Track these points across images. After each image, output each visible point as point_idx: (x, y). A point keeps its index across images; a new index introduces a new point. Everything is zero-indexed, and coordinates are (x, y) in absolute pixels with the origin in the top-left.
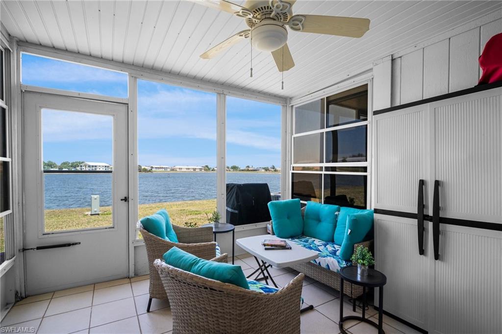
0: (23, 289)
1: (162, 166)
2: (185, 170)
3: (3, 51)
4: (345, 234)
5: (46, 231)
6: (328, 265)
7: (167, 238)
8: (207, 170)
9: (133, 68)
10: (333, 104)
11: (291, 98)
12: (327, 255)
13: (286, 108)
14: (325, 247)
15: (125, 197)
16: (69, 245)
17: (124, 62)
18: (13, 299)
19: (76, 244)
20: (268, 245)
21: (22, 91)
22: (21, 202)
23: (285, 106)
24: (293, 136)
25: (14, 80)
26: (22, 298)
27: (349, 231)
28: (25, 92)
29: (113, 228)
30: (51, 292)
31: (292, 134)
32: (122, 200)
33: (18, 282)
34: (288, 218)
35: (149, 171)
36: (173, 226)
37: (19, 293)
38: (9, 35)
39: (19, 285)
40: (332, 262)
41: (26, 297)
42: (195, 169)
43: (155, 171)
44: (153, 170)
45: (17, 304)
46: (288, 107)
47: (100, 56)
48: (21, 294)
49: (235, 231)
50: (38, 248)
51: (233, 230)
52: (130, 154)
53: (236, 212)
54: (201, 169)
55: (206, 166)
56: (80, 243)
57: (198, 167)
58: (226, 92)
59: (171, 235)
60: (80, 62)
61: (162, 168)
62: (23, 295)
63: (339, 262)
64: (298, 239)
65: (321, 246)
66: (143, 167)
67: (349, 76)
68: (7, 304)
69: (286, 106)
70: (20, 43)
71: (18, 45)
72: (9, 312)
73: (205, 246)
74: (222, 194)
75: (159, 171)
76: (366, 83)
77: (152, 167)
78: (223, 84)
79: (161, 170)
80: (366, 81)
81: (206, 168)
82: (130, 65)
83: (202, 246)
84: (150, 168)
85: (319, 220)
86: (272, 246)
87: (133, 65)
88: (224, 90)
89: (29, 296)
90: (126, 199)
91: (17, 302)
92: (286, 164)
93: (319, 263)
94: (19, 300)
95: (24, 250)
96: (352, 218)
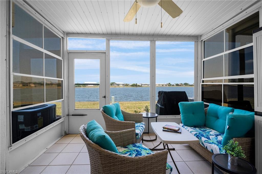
0: (68, 131)
1: (146, 84)
2: (158, 86)
3: (61, 38)
4: (226, 129)
5: (76, 109)
6: (212, 150)
7: (115, 117)
8: (169, 85)
9: (108, 35)
10: (238, 34)
11: (201, 36)
12: (213, 143)
13: (198, 43)
14: (216, 137)
15: (105, 96)
16: (83, 115)
17: (104, 33)
18: (64, 134)
19: (86, 115)
20: (166, 128)
21: (68, 53)
22: (67, 96)
23: (196, 42)
24: (202, 61)
25: (65, 49)
26: (67, 134)
27: (228, 127)
28: (69, 53)
29: (100, 110)
30: (76, 134)
31: (202, 59)
32: (103, 97)
33: (66, 127)
34: (193, 114)
35: (141, 86)
36: (122, 111)
37: (66, 132)
38: (63, 32)
39: (66, 129)
40: (215, 148)
41: (69, 134)
42: (163, 85)
43: (143, 86)
44: (143, 85)
45: (65, 136)
46: (199, 42)
47: (94, 33)
48: (67, 133)
49: (157, 118)
50: (72, 115)
51: (156, 117)
52: (106, 76)
53: (163, 107)
54: (166, 85)
55: (169, 83)
56: (87, 115)
57: (164, 84)
58: (155, 39)
59: (120, 116)
60: (87, 37)
61: (147, 85)
62: (68, 133)
63: (220, 149)
64: (198, 128)
65: (213, 135)
66: (138, 85)
67: (242, 10)
68: (62, 135)
69: (198, 41)
70: (67, 34)
71: (67, 35)
72: (61, 139)
73: (129, 123)
74: (153, 97)
75: (145, 86)
76: (257, 11)
77: (142, 84)
78: (153, 35)
79: (146, 85)
80: (257, 9)
81: (169, 84)
82: (106, 34)
83: (127, 123)
84: (141, 85)
85: (217, 117)
86: (168, 129)
87: (108, 34)
88: (154, 38)
89: (70, 134)
90: (105, 97)
91: (65, 135)
92: (198, 79)
93: (206, 147)
94: (66, 134)
95: (68, 115)
96: (230, 117)
